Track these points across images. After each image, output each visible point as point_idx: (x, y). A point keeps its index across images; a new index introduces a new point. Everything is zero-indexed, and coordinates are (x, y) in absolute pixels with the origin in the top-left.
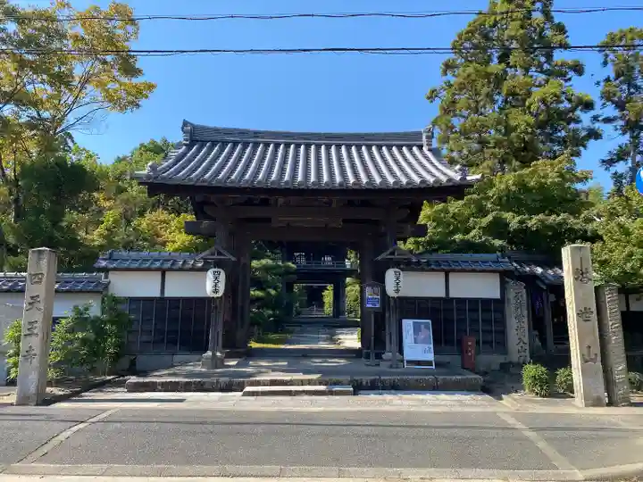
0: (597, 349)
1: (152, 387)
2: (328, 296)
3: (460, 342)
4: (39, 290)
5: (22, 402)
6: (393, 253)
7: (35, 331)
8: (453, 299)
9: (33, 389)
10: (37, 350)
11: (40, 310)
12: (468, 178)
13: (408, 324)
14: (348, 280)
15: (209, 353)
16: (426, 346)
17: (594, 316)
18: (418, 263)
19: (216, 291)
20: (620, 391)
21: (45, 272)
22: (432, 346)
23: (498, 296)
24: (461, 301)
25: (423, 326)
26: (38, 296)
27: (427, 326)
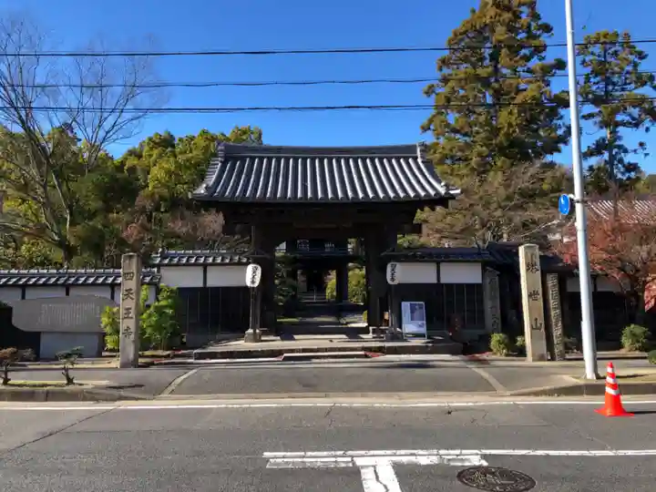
0: (541, 321)
1: (213, 355)
2: (332, 281)
3: (449, 320)
4: (132, 284)
5: (124, 366)
6: (393, 251)
7: (130, 315)
8: (443, 284)
9: (131, 356)
10: (133, 329)
11: (132, 299)
12: (452, 192)
13: (406, 306)
14: (350, 264)
15: (250, 331)
16: (420, 323)
17: (540, 297)
18: (415, 256)
19: (253, 282)
20: (558, 349)
21: (135, 272)
22: (425, 322)
23: (479, 281)
24: (450, 286)
25: (417, 307)
26: (131, 290)
27: (421, 308)
